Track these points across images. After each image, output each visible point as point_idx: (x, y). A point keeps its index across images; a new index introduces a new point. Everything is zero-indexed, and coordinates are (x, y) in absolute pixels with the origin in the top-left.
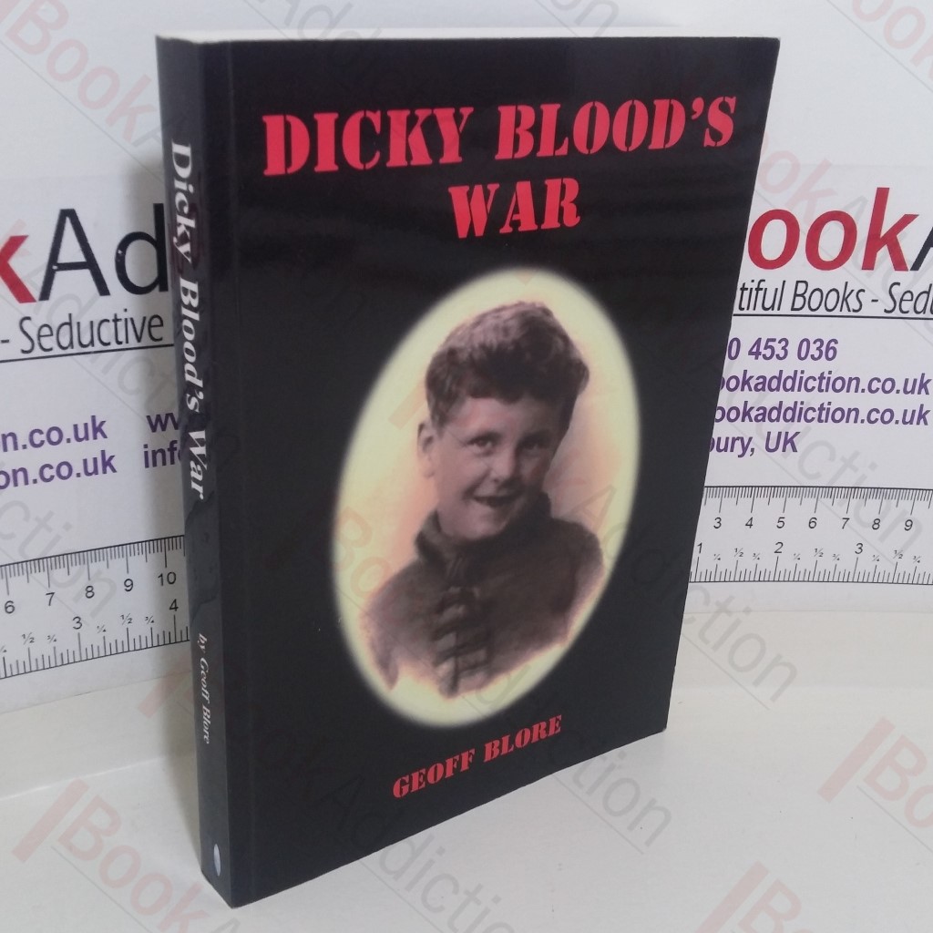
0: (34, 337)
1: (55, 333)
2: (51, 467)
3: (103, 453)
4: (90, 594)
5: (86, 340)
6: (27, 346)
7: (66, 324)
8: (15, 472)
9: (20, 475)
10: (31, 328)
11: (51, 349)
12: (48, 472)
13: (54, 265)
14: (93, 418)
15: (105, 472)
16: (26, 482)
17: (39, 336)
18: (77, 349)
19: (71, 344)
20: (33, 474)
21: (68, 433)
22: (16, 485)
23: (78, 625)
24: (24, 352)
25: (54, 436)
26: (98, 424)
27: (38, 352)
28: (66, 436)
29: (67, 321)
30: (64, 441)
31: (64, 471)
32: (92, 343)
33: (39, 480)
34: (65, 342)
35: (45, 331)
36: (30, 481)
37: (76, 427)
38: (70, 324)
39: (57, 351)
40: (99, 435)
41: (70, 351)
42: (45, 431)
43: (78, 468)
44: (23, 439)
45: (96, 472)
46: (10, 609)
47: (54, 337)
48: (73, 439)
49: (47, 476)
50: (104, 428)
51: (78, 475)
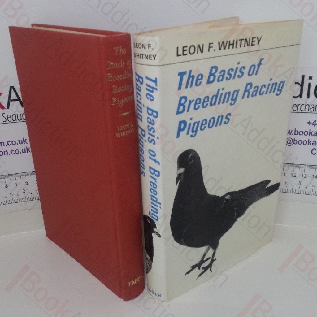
0: (6, 118)
1: (11, 117)
2: (13, 151)
3: (27, 147)
4: (27, 184)
5: (19, 119)
6: (5, 120)
7: (14, 115)
8: (4, 152)
9: (6, 152)
10: (5, 116)
11: (11, 121)
12: (13, 152)
13: (10, 100)
14: (23, 138)
15: (28, 152)
16: (8, 154)
17: (8, 118)
18: (17, 121)
19: (16, 120)
20: (9, 152)
21: (17, 142)
22: (5, 155)
23: (24, 192)
24: (4, 122)
25: (13, 143)
26: (25, 140)
27: (7, 122)
28: (17, 143)
29: (14, 114)
30: (16, 144)
31: (17, 152)
32: (21, 119)
33: (11, 154)
34: (14, 119)
35: (9, 116)
36: (9, 154)
37: (19, 140)
38: (15, 115)
39: (12, 121)
40: (25, 143)
41: (15, 121)
42: (11, 141)
43: (21, 151)
44: (6, 143)
45: (25, 152)
46: (6, 187)
47: (11, 118)
48: (18, 144)
49: (13, 153)
50: (26, 141)
51: (21, 153)
